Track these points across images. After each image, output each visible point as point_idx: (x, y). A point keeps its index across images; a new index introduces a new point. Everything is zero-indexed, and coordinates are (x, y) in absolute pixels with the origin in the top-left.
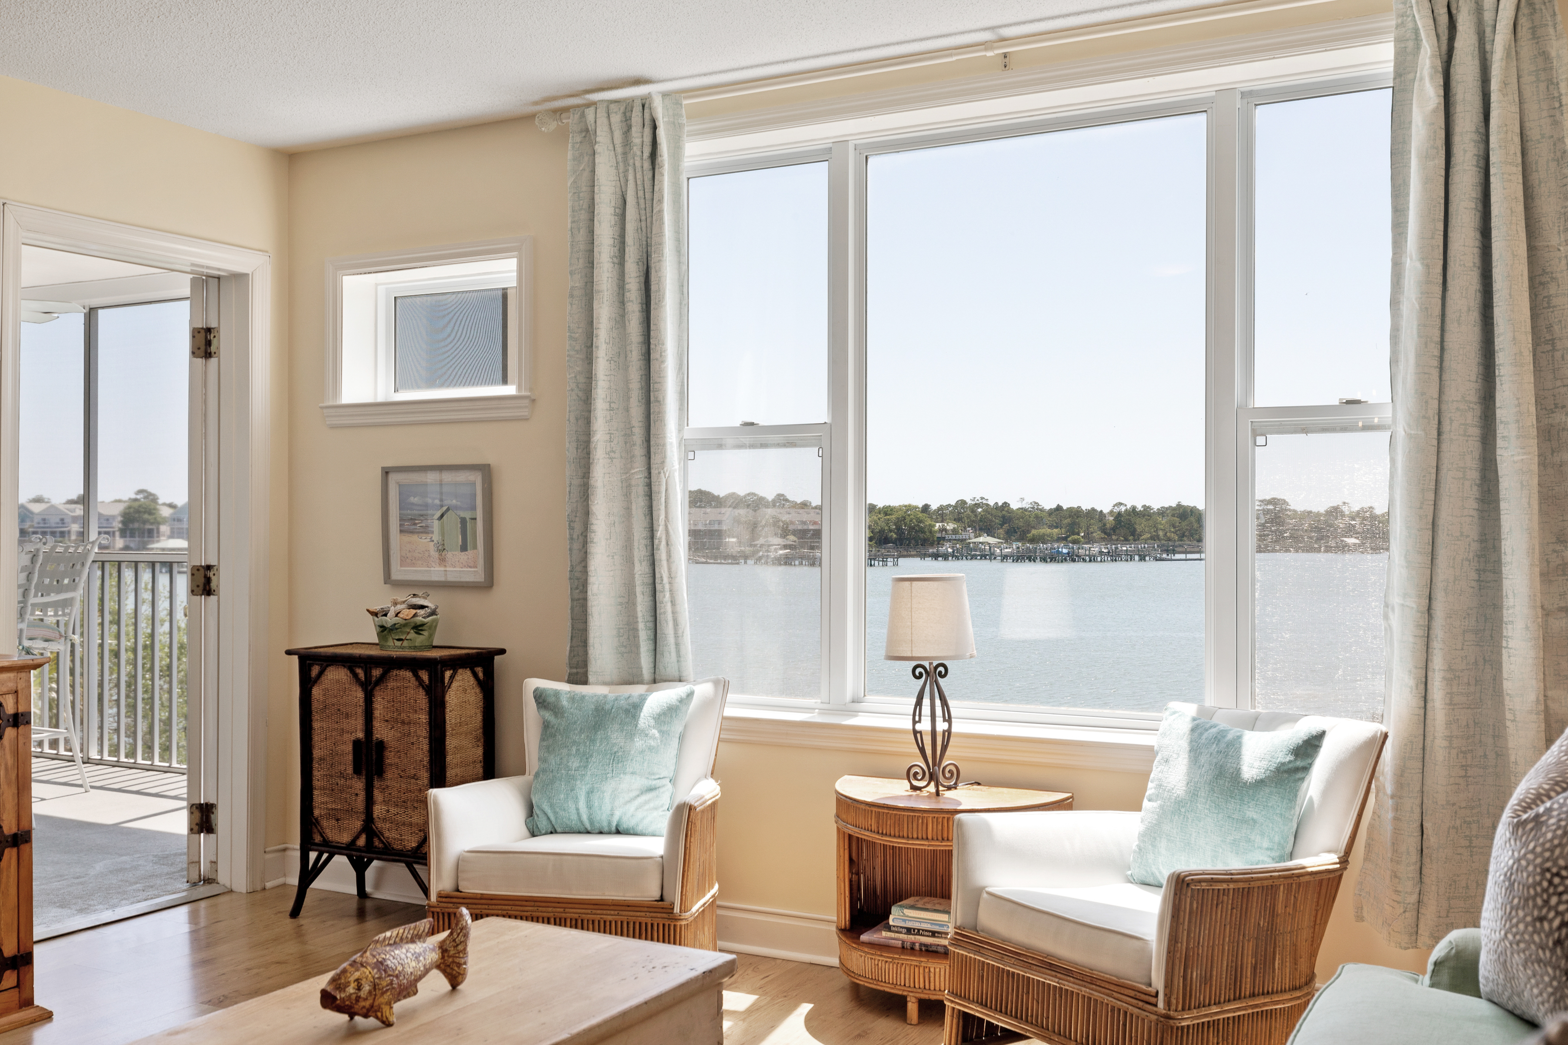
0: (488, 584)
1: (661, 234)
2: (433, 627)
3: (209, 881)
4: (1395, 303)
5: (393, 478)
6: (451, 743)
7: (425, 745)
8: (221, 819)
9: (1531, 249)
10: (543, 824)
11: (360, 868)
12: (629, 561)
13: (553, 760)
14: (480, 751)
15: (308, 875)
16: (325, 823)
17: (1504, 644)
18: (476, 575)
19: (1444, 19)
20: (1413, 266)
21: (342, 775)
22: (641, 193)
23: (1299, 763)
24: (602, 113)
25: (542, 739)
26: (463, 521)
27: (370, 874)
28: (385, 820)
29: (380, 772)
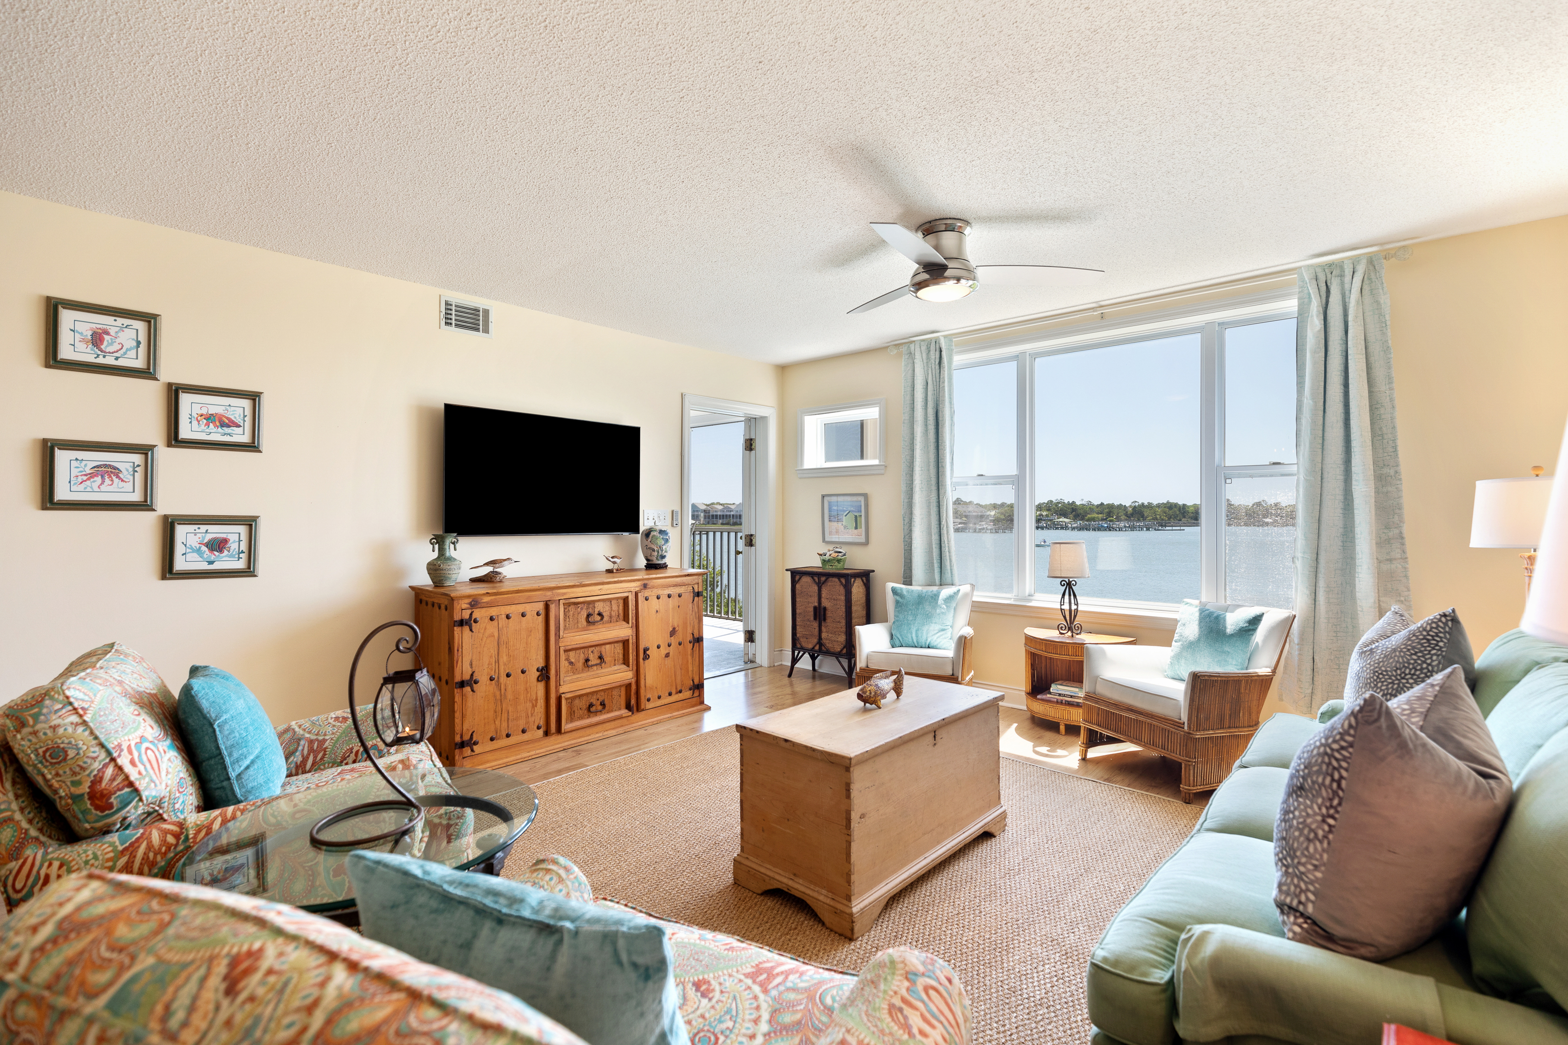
0: (866, 543)
1: (944, 396)
2: (844, 560)
3: (752, 662)
4: (1298, 419)
5: (826, 498)
6: (854, 608)
7: (843, 609)
8: (757, 637)
9: (1370, 392)
10: (897, 643)
11: (813, 658)
12: (930, 534)
13: (901, 616)
14: (865, 612)
15: (795, 660)
16: (801, 640)
17: (1357, 576)
18: (862, 539)
19: (1323, 288)
20: (1307, 402)
21: (809, 620)
22: (934, 379)
23: (1251, 627)
24: (917, 346)
25: (896, 608)
26: (856, 517)
27: (817, 661)
28: (827, 639)
29: (825, 620)
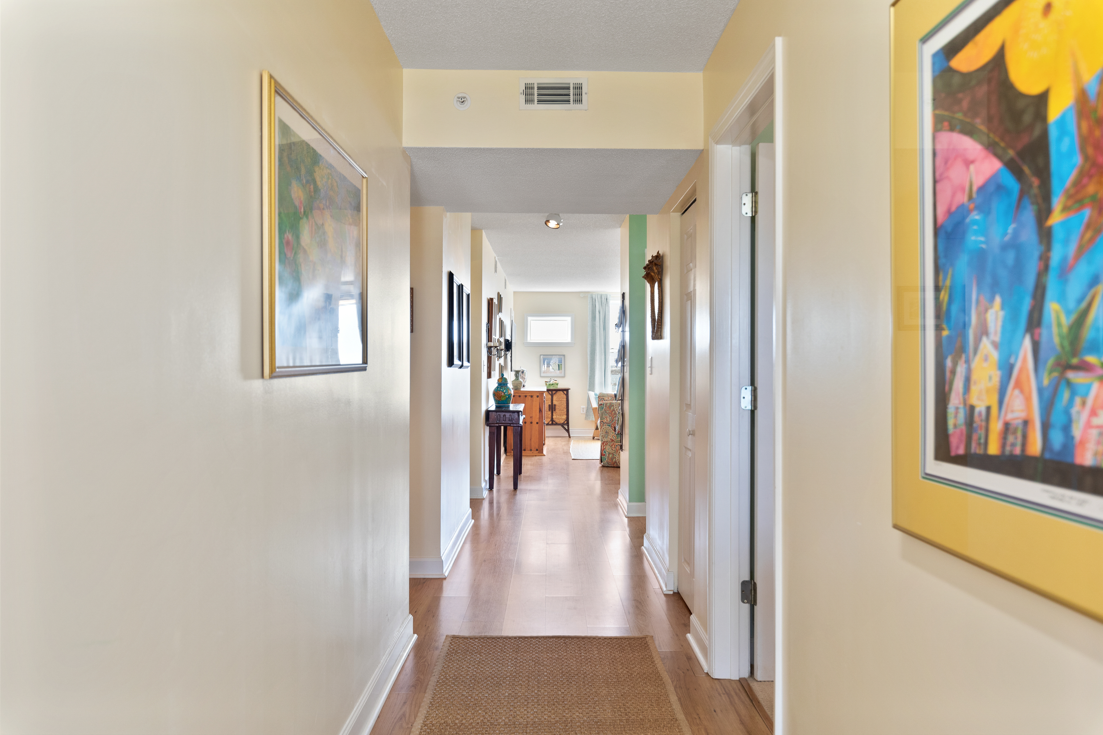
0: (565, 377)
5: (542, 357)
7: (565, 404)
26: (559, 365)
28: (556, 418)
29: (555, 410)
